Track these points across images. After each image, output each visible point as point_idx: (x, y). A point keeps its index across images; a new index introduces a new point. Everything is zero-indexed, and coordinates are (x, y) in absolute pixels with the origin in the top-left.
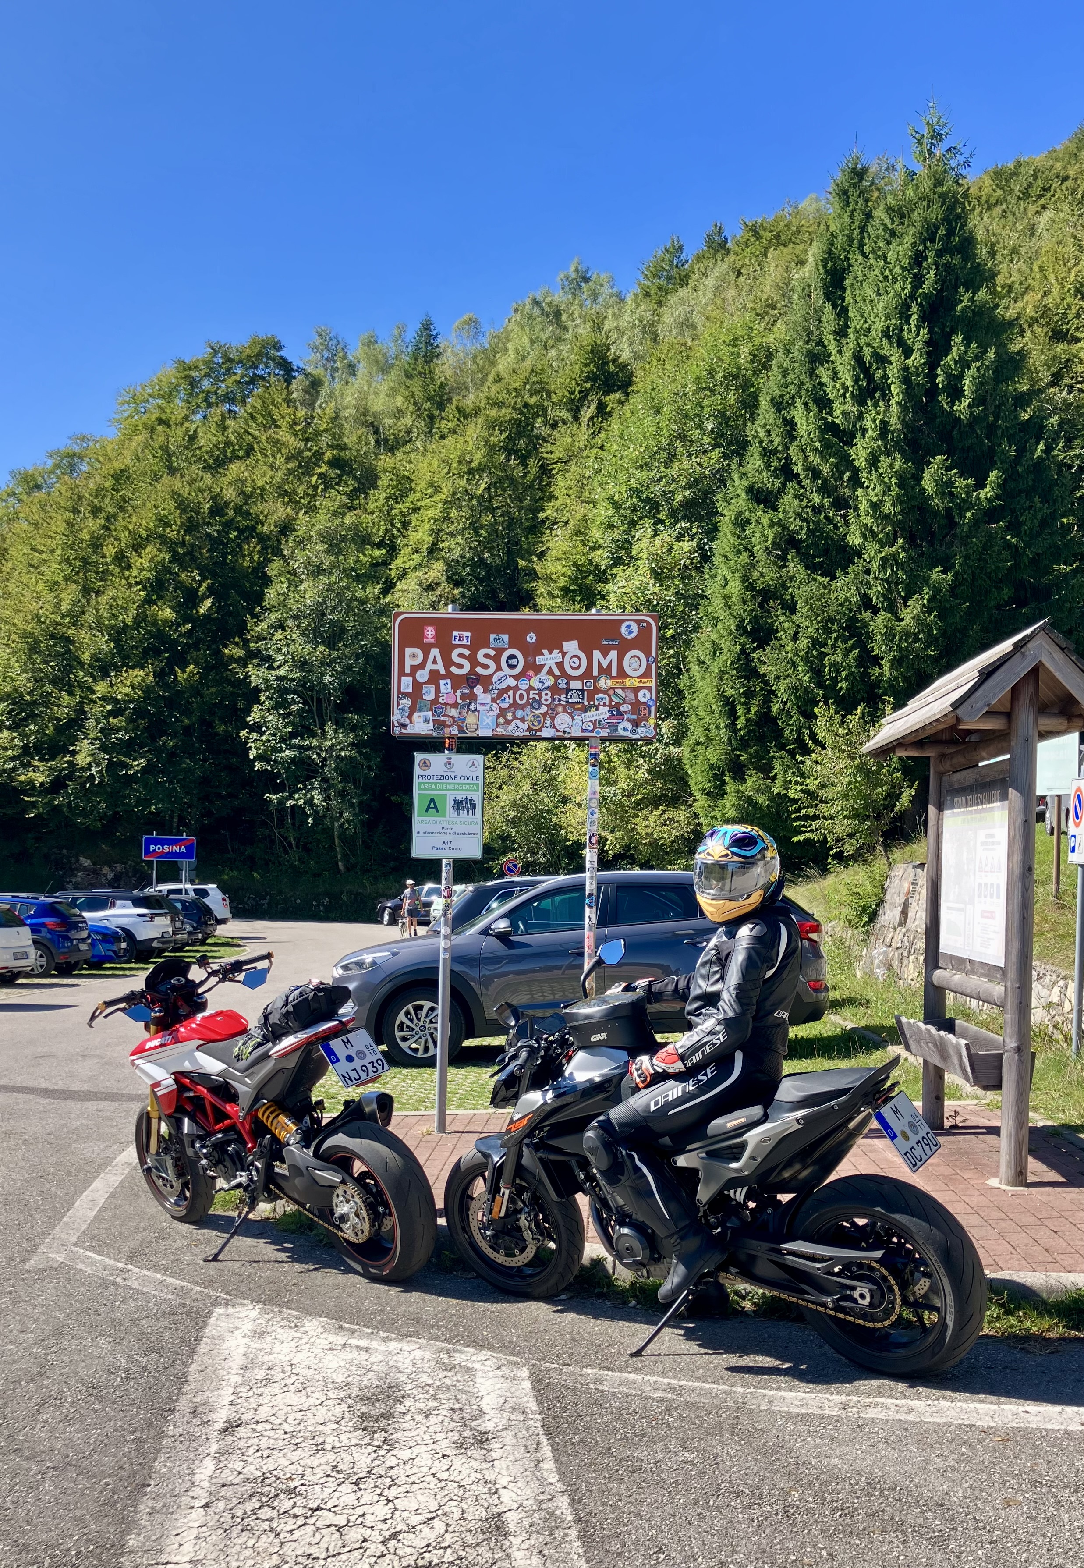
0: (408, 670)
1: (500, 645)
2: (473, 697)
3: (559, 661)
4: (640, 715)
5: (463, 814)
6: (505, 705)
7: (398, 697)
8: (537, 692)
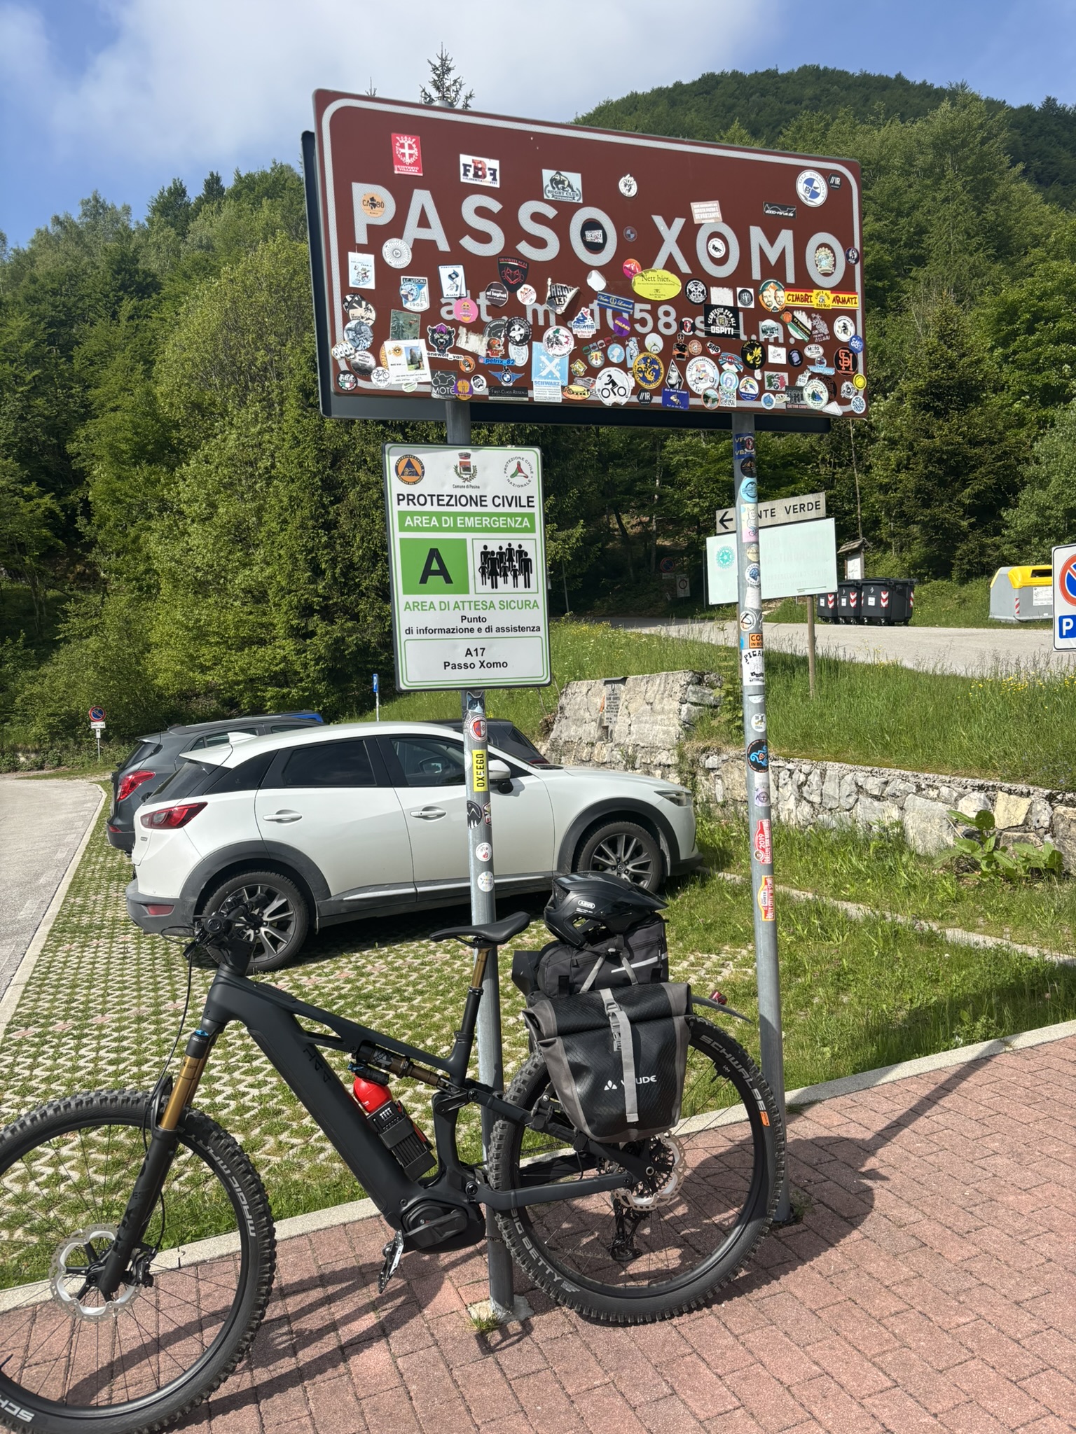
0: (361, 237)
1: (565, 196)
2: (516, 310)
3: (687, 240)
4: (839, 367)
5: (506, 587)
6: (586, 332)
7: (344, 300)
8: (648, 307)
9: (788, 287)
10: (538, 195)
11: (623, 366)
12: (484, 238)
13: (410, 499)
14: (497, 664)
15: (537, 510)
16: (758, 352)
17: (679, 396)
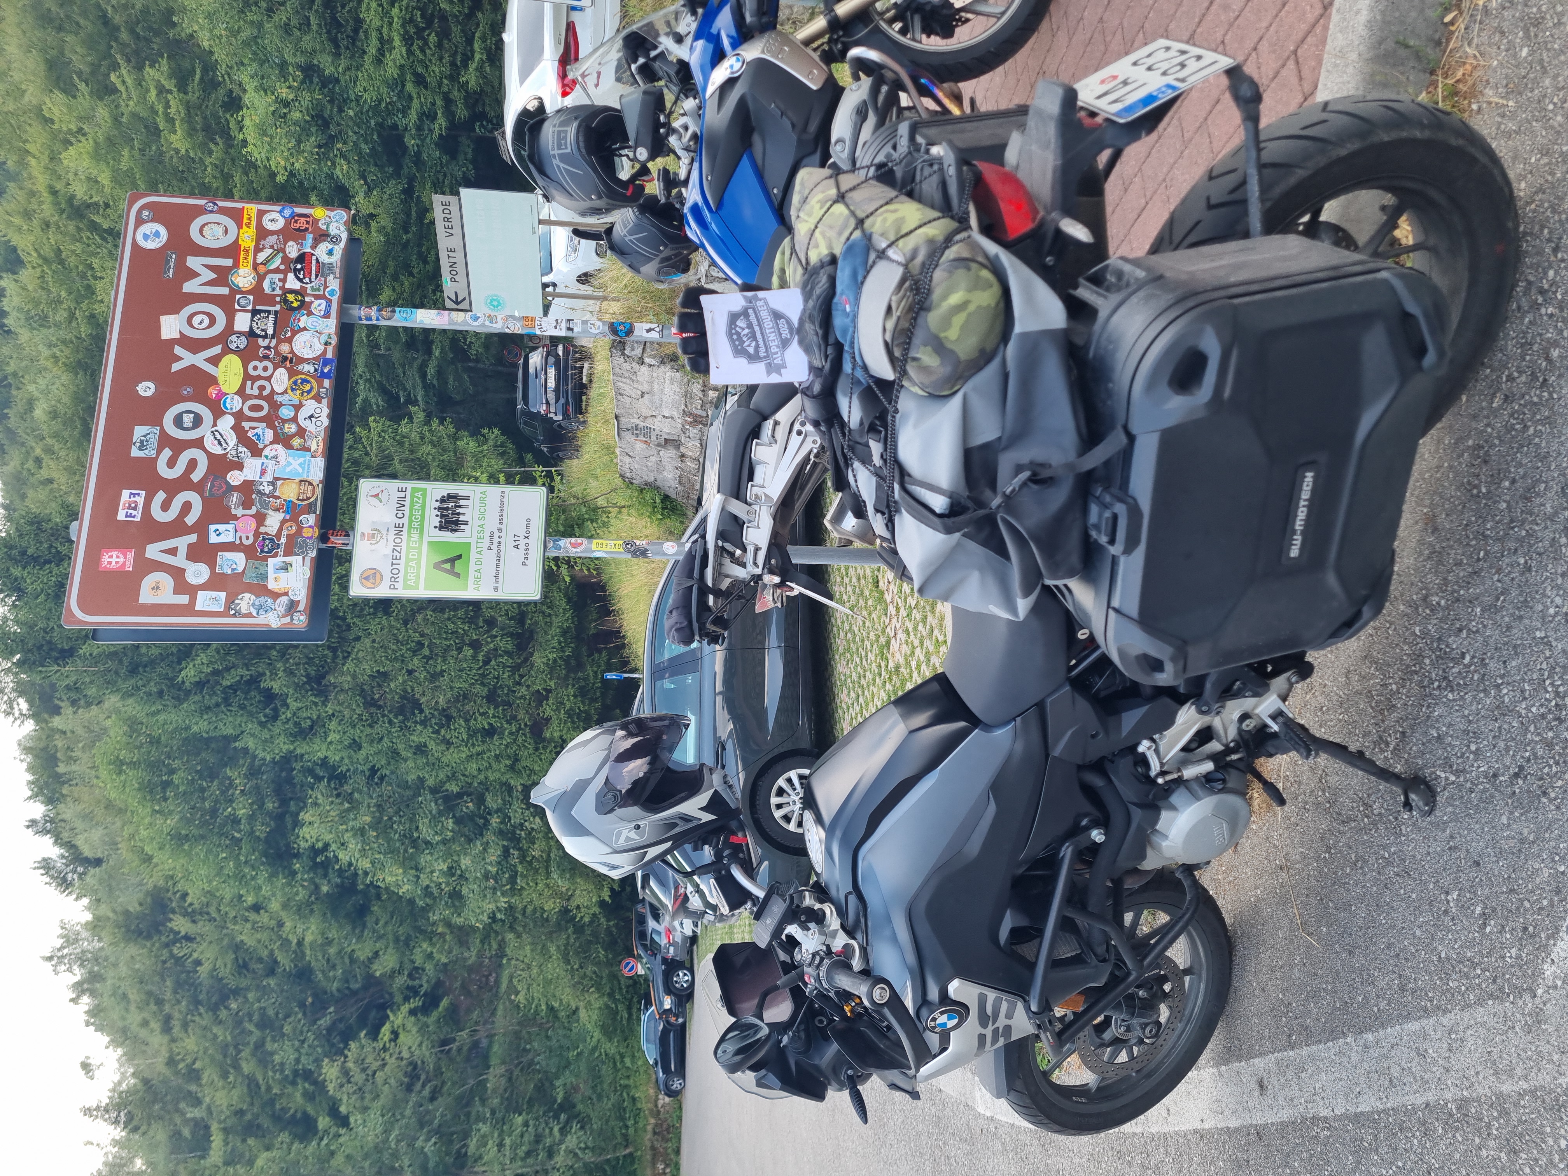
0: (184, 599)
1: (154, 441)
2: (247, 487)
3: (195, 345)
4: (307, 229)
5: (467, 515)
6: (269, 435)
7: (234, 615)
8: (249, 383)
9: (236, 265)
10: (153, 461)
11: (298, 407)
12: (187, 507)
13: (393, 580)
14: (527, 526)
15: (410, 485)
16: (291, 297)
17: (325, 365)
